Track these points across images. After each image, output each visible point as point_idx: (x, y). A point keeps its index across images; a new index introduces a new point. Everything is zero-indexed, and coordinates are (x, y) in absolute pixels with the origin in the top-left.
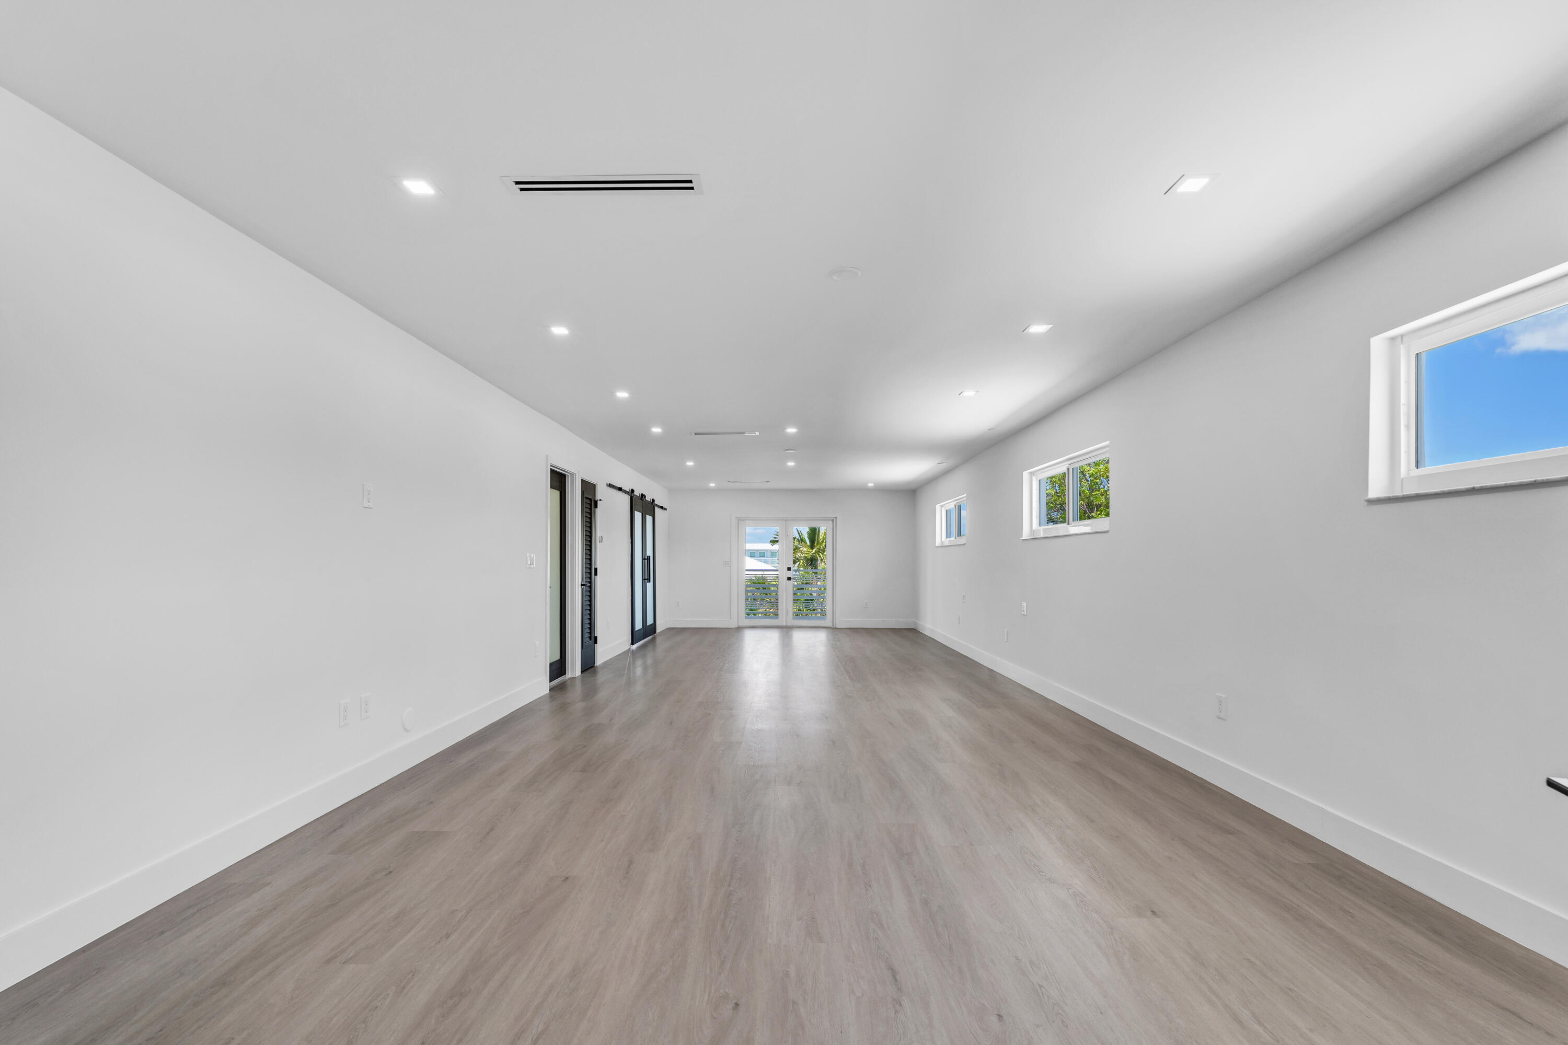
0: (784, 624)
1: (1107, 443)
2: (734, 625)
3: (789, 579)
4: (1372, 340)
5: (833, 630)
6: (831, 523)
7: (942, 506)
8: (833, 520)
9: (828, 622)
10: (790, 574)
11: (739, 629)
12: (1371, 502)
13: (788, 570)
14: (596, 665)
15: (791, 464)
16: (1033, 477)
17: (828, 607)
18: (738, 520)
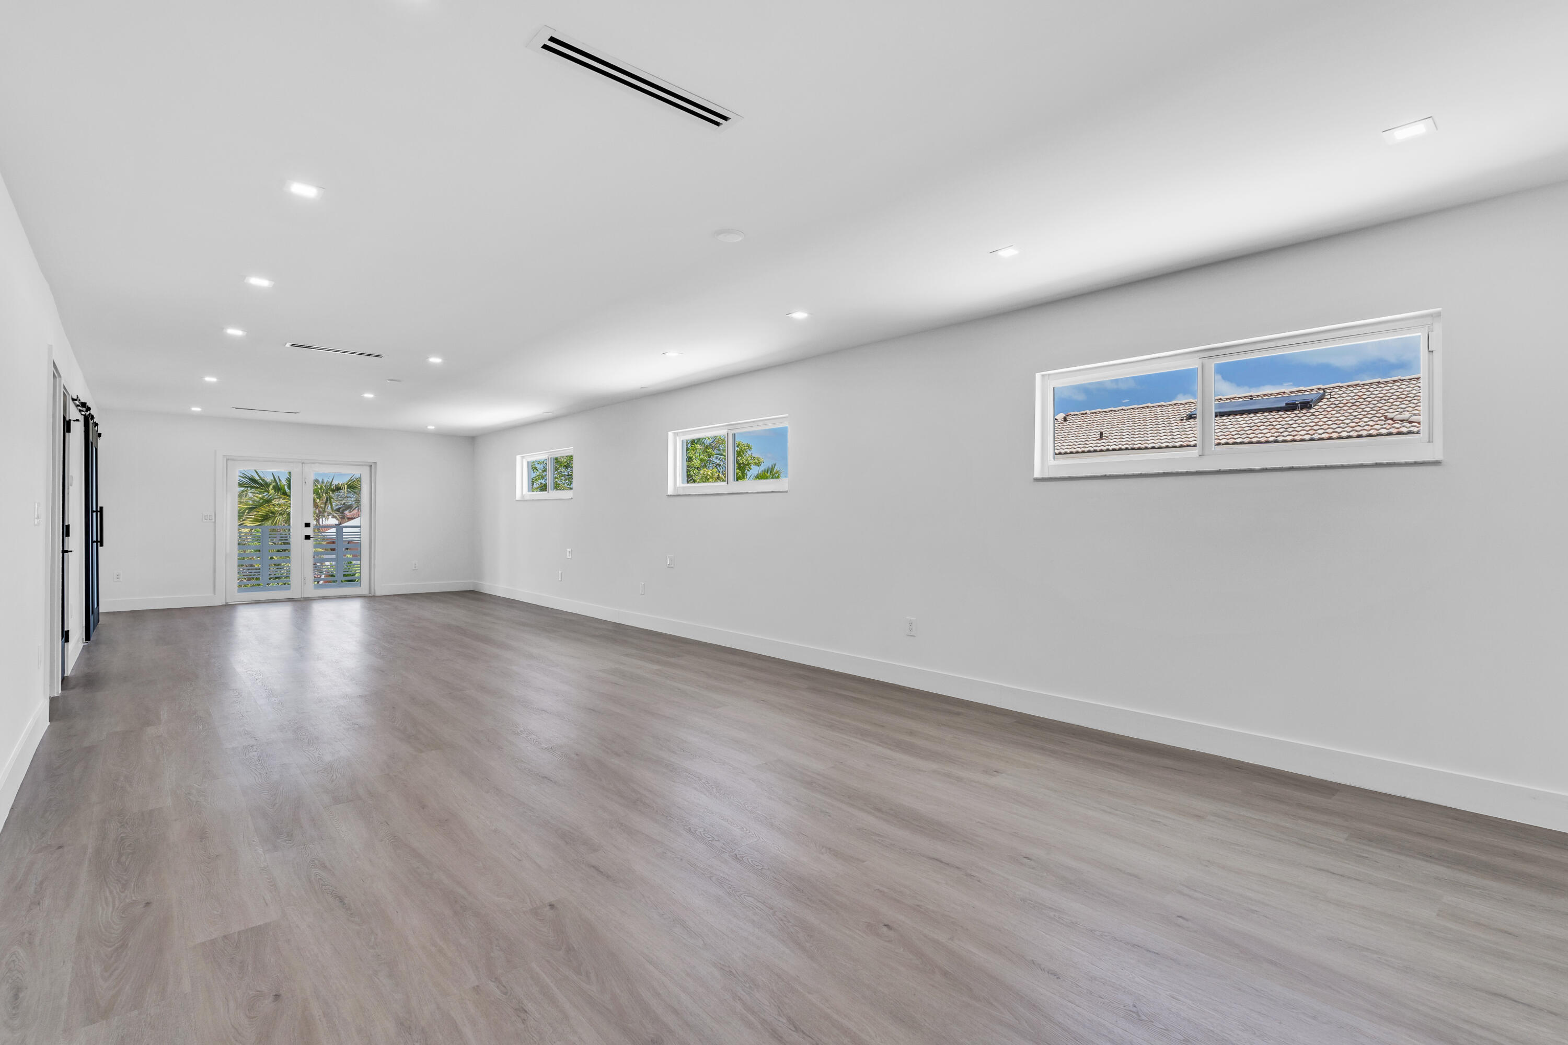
0: (298, 596)
1: (787, 415)
2: (220, 602)
3: (307, 537)
4: (1036, 374)
5: (371, 598)
6: (368, 468)
7: (523, 457)
8: (371, 466)
9: (363, 589)
10: (309, 531)
11: (229, 607)
12: (1037, 480)
13: (306, 527)
15: (369, 396)
16: (678, 438)
18: (227, 460)
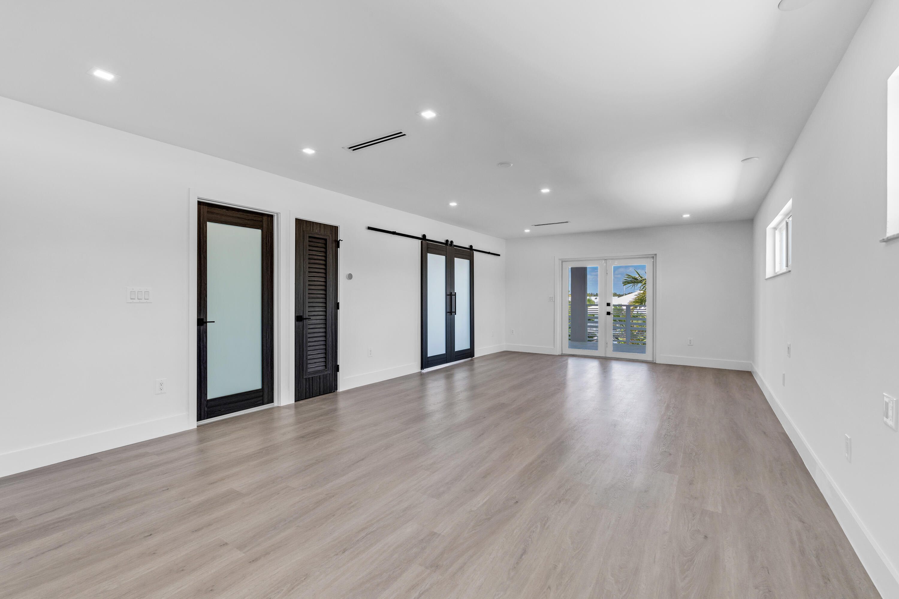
0: (603, 355)
2: (558, 352)
3: (609, 313)
5: (652, 365)
6: (651, 260)
8: (653, 257)
9: (647, 356)
10: (610, 309)
11: (564, 356)
13: (607, 306)
14: (338, 391)
17: (649, 341)
18: (562, 262)
